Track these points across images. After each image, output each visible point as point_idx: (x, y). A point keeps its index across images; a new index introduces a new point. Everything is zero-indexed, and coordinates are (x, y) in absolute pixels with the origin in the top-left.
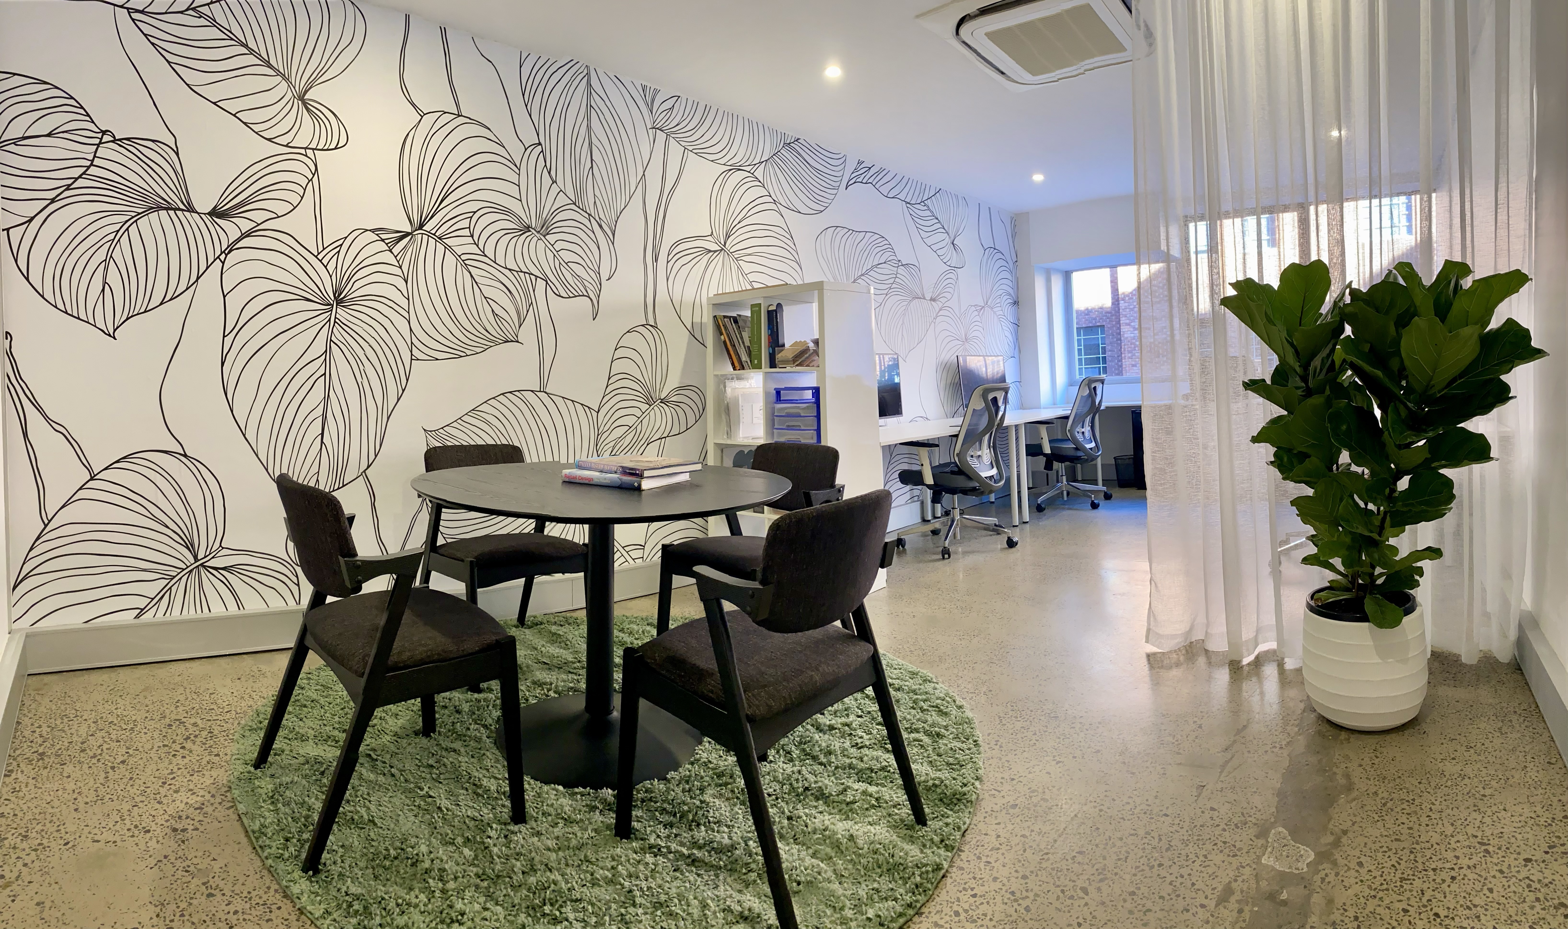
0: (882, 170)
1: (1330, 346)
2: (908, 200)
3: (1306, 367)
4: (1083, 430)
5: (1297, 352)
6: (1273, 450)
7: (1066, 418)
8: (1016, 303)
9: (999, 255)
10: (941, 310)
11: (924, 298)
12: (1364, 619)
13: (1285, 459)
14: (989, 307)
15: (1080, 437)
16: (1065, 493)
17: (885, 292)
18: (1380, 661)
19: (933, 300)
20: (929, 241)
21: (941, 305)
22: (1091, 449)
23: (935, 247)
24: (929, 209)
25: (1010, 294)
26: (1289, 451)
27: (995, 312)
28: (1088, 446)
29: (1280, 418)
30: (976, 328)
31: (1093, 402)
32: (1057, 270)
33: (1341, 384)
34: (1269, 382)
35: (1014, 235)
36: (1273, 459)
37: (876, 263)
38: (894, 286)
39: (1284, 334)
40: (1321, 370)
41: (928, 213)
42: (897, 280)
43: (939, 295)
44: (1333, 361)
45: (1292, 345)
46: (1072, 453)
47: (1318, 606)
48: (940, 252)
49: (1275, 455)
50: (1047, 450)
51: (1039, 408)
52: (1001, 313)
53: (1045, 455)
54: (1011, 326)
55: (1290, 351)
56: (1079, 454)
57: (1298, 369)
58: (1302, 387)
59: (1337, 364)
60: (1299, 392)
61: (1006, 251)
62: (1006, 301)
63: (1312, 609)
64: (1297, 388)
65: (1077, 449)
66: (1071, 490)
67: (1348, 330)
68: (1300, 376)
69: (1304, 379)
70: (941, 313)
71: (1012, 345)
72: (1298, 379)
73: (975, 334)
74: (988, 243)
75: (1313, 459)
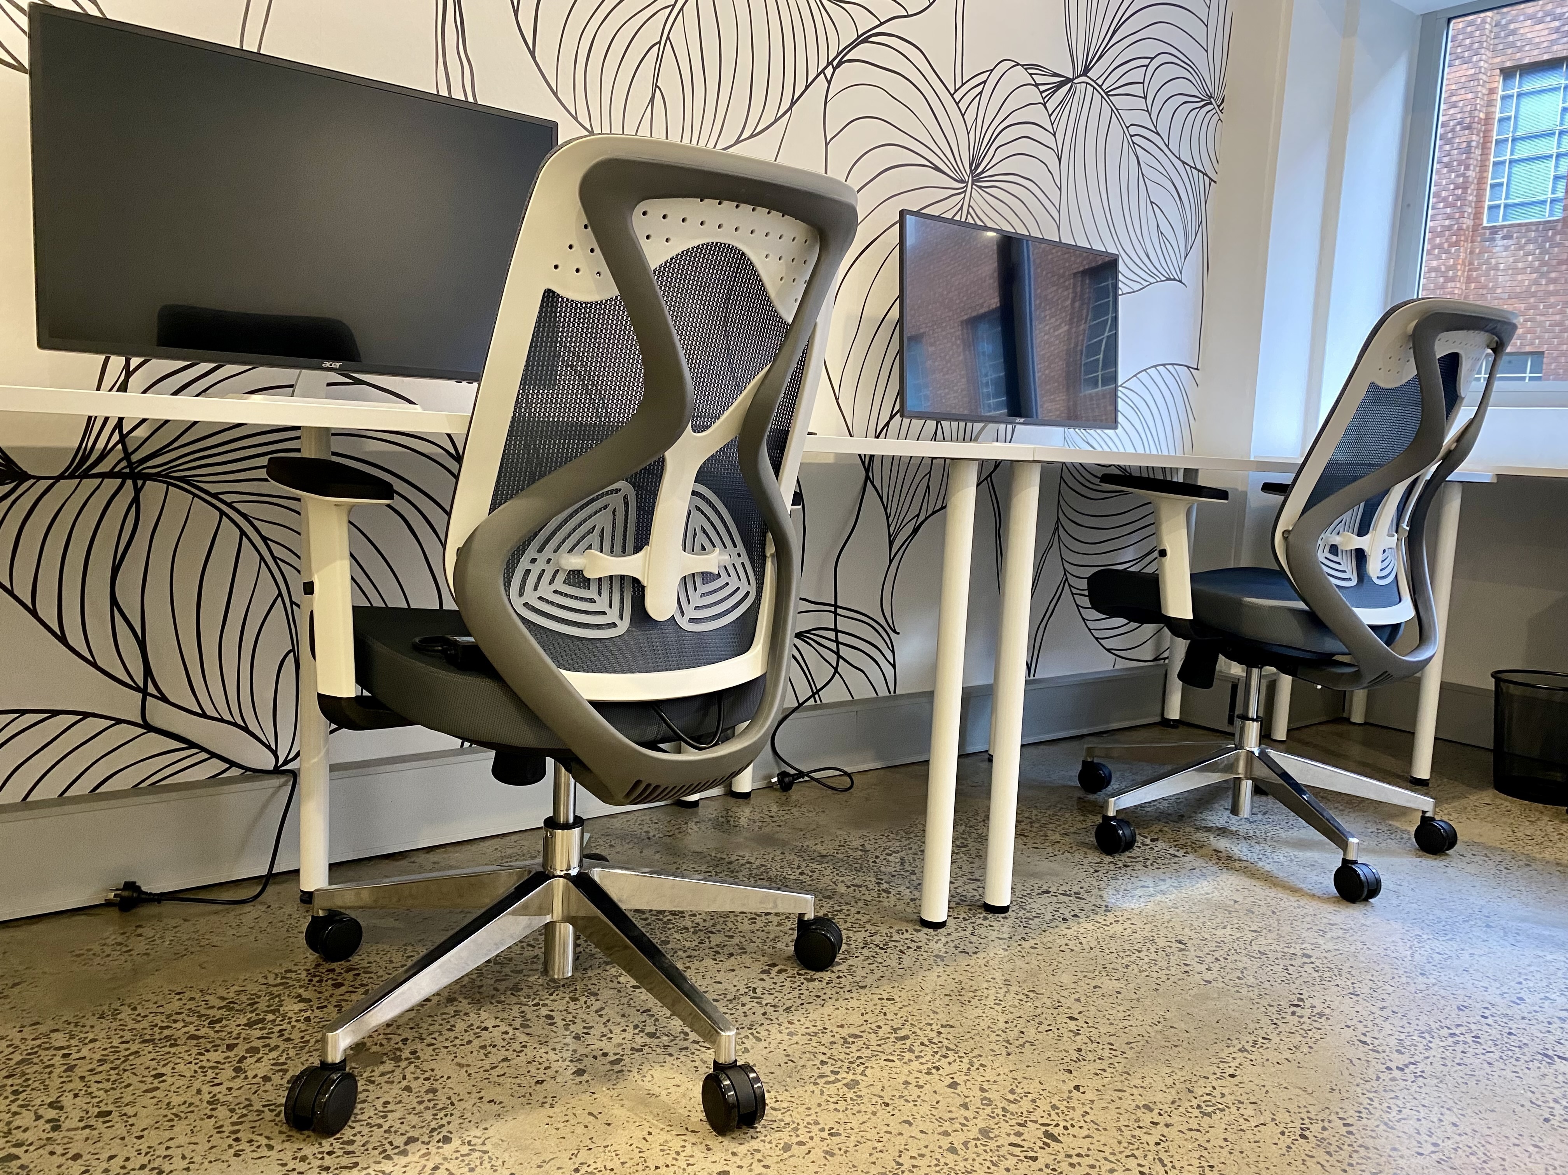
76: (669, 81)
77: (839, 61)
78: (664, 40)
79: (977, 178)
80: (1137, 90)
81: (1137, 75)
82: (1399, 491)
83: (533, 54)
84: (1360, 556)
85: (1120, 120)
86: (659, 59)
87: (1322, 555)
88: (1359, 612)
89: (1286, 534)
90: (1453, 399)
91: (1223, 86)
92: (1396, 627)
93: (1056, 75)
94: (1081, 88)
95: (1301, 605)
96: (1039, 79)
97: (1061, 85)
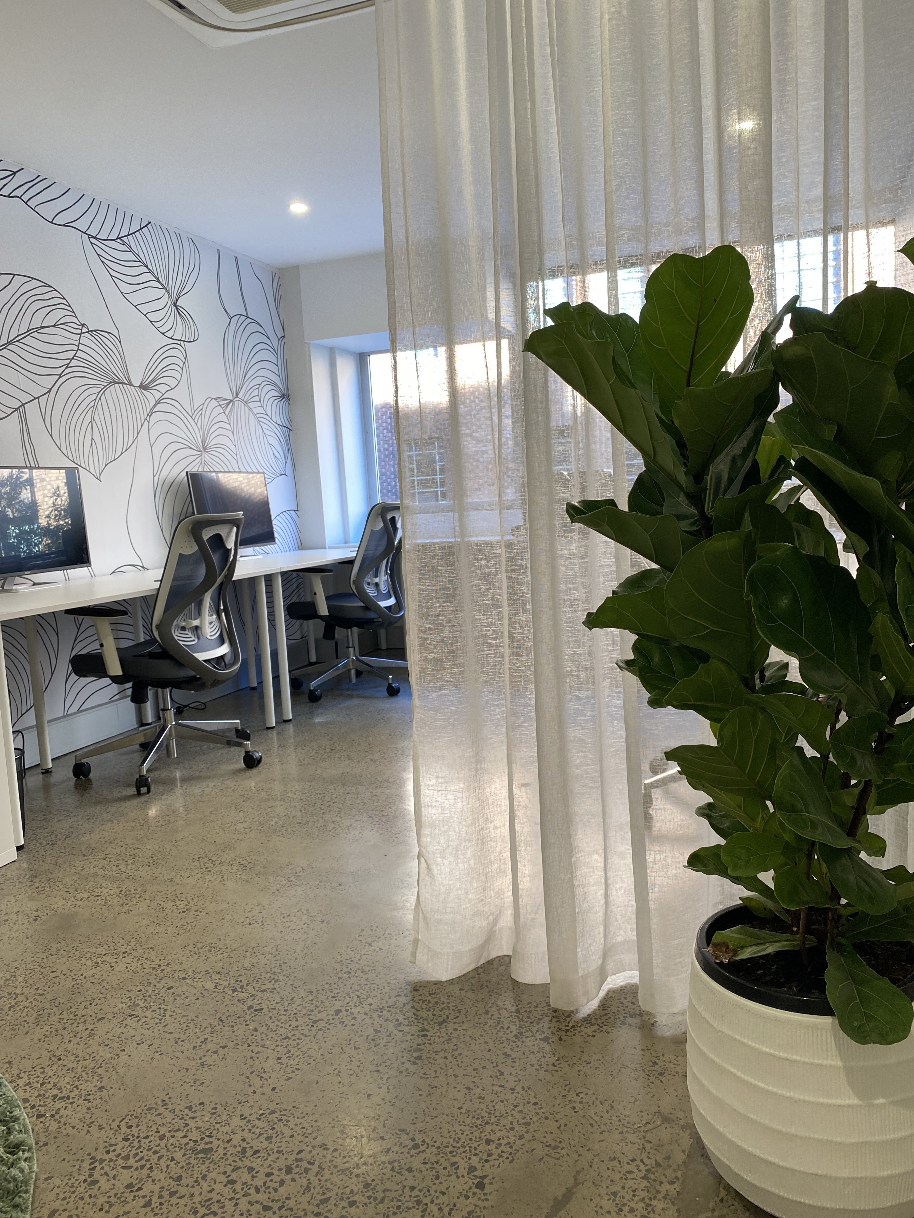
0: (36, 180)
1: (749, 432)
2: (93, 232)
3: (698, 477)
4: (377, 580)
5: (681, 445)
6: (633, 638)
7: (350, 562)
8: (285, 396)
9: (255, 327)
10: (158, 402)
11: (130, 384)
12: (823, 1009)
13: (656, 658)
14: (242, 400)
15: (371, 592)
16: (353, 672)
17: (59, 371)
18: (855, 1101)
19: (144, 387)
20: (136, 299)
21: (158, 395)
22: (389, 608)
23: (144, 309)
24: (131, 250)
25: (274, 384)
26: (662, 642)
27: (250, 409)
28: (383, 604)
29: (646, 574)
30: (220, 431)
31: (391, 540)
32: (346, 352)
33: (773, 508)
34: (623, 505)
35: (278, 299)
36: (631, 656)
37: (36, 324)
38: (74, 363)
39: (655, 409)
40: (731, 480)
41: (130, 256)
42: (79, 354)
43: (154, 380)
44: (755, 464)
45: (670, 428)
46: (360, 614)
47: (721, 964)
48: (152, 317)
49: (636, 648)
50: (323, 610)
51: (324, 547)
52: (261, 410)
53: (322, 618)
54: (279, 431)
55: (667, 443)
56: (372, 615)
57: (682, 479)
58: (692, 516)
59: (765, 470)
60: (685, 526)
61: (265, 321)
62: (270, 394)
63: (709, 968)
64: (680, 517)
65: (366, 608)
66: (363, 668)
67: (785, 399)
68: (688, 495)
69: (696, 499)
70: (159, 407)
71: (281, 457)
72: (682, 499)
73: (219, 440)
74: (236, 308)
75: (714, 663)
76: (96, 436)
77: (150, 414)
78: (93, 420)
79: (205, 449)
80: (257, 399)
81: (256, 393)
82: (385, 562)
83: (51, 436)
84: (377, 585)
85: (253, 413)
86: (92, 428)
87: (366, 586)
88: (380, 603)
89: (354, 581)
90: (395, 529)
91: (288, 389)
92: (390, 607)
93: (227, 400)
94: (236, 403)
95: (363, 605)
96: (221, 403)
97: (228, 404)
